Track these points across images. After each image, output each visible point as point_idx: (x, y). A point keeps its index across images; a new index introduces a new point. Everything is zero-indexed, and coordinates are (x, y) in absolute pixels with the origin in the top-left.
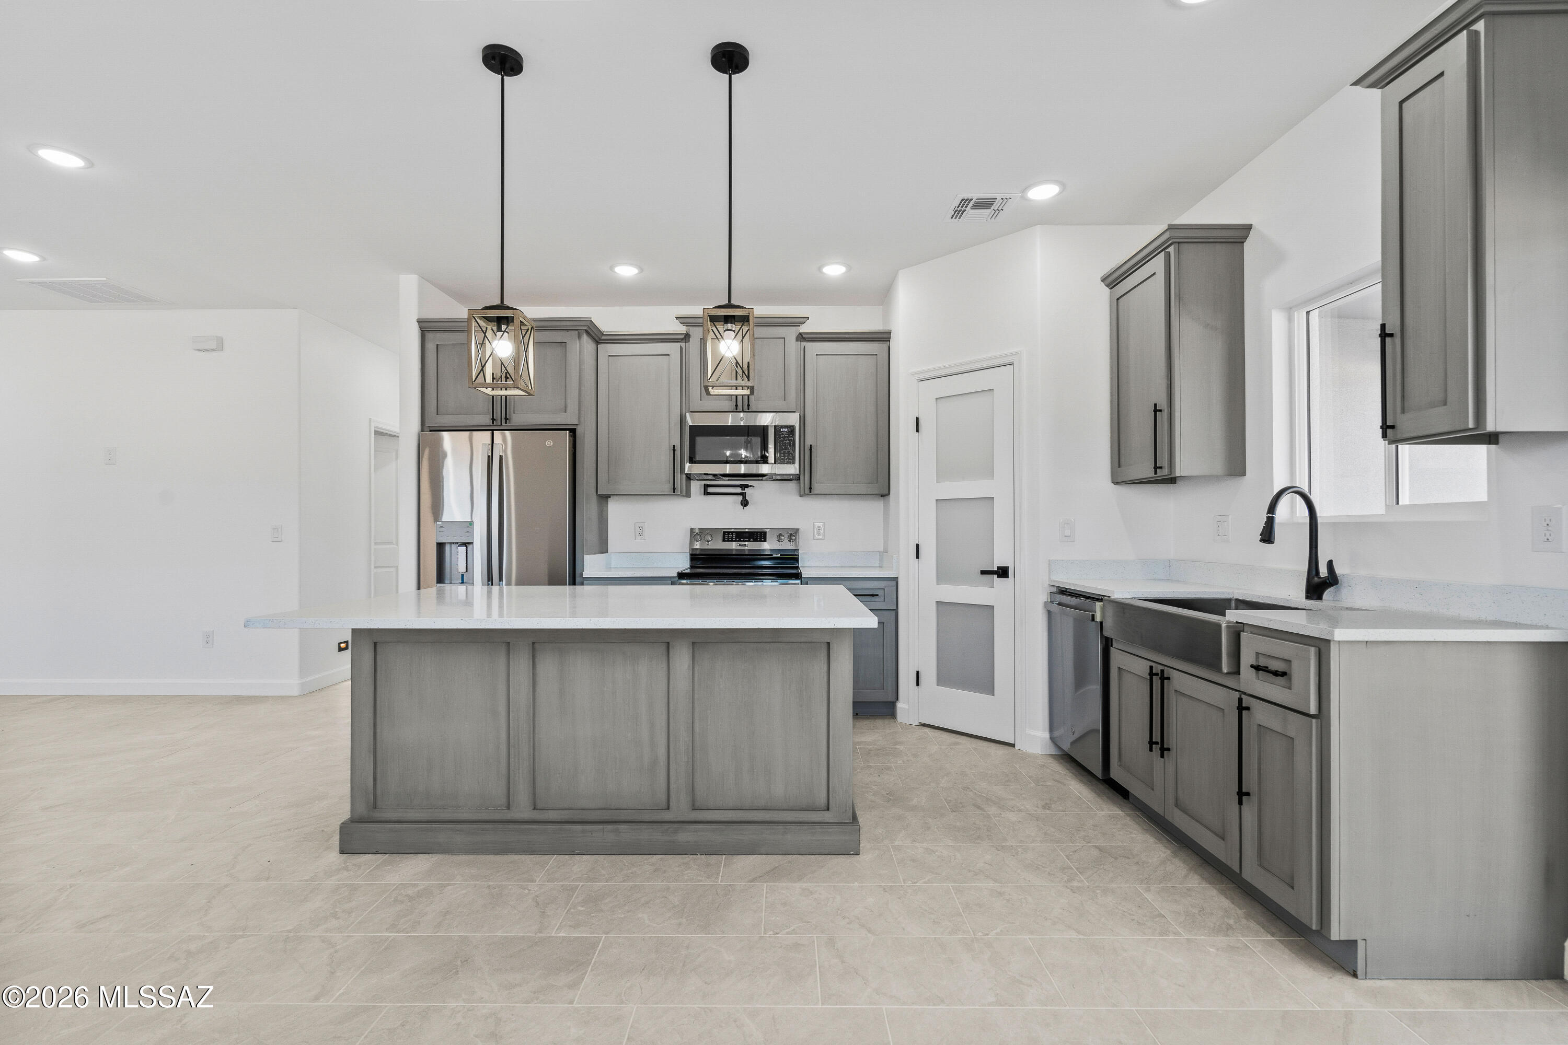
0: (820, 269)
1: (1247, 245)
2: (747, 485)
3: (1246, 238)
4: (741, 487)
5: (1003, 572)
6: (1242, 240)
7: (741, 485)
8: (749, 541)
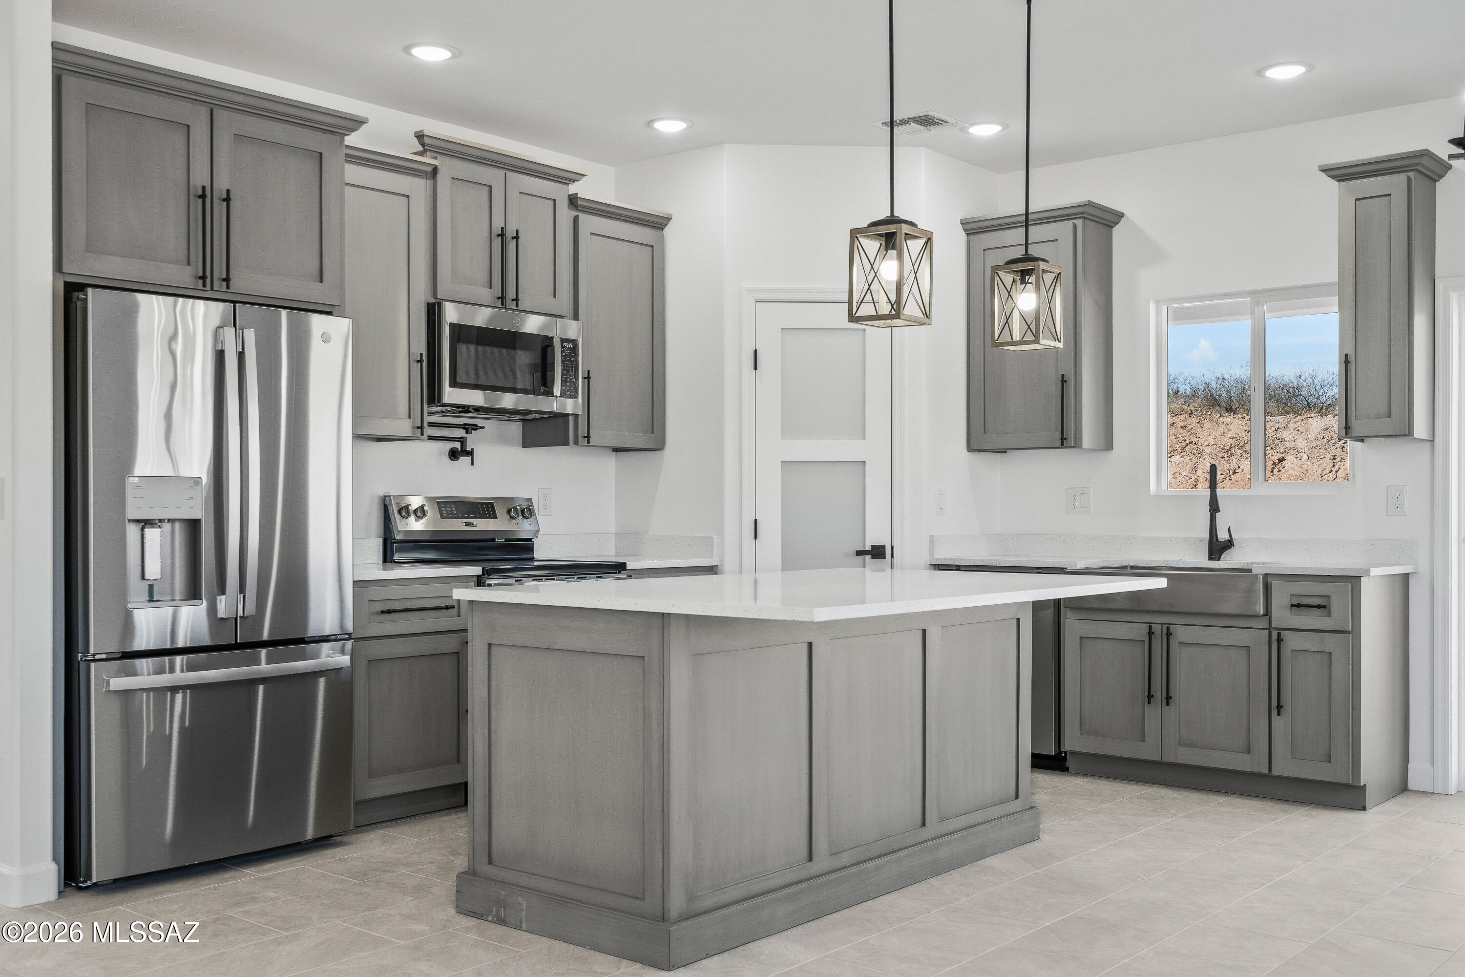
0: (650, 123)
1: (1116, 231)
2: (476, 425)
3: (1117, 223)
4: (464, 428)
5: (878, 552)
6: (1112, 225)
7: (465, 424)
8: (475, 518)
